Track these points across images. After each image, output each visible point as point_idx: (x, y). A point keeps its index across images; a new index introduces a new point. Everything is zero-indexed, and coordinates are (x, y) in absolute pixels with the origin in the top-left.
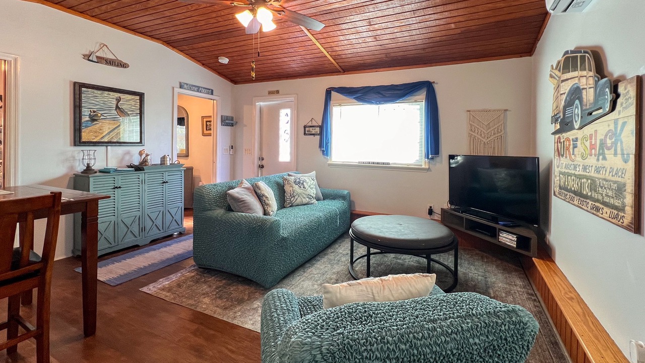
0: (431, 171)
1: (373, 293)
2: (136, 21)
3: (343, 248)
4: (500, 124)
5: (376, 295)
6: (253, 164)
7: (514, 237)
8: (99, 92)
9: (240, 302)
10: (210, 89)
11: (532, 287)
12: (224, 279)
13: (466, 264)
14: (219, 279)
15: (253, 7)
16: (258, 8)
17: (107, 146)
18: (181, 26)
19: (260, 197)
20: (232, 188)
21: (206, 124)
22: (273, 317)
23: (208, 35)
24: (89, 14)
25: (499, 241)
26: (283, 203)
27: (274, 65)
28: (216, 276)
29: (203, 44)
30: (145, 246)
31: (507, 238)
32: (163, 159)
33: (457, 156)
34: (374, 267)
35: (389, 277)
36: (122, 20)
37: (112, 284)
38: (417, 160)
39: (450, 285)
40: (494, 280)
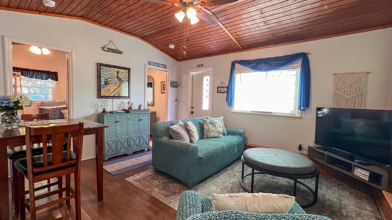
0: (302, 119)
1: (246, 204)
2: (126, 25)
3: (238, 167)
4: (361, 84)
5: (248, 206)
6: (188, 111)
7: (367, 173)
8: (109, 68)
9: (174, 193)
10: (164, 65)
11: (380, 213)
12: (167, 178)
13: (325, 188)
14: (165, 178)
15: (185, 8)
16: (188, 8)
17: (113, 99)
18: (148, 27)
19: (188, 131)
20: (173, 125)
21: (163, 86)
22: (184, 208)
23: (162, 31)
24: (103, 24)
25: (354, 175)
26: (202, 135)
27: (200, 47)
28: (163, 176)
29: (161, 37)
30: (131, 155)
31: (361, 173)
32: (140, 106)
33: (323, 108)
34: (257, 183)
35: (259, 194)
36: (119, 26)
37: (113, 174)
38: (292, 111)
39: (311, 202)
40: (347, 203)
